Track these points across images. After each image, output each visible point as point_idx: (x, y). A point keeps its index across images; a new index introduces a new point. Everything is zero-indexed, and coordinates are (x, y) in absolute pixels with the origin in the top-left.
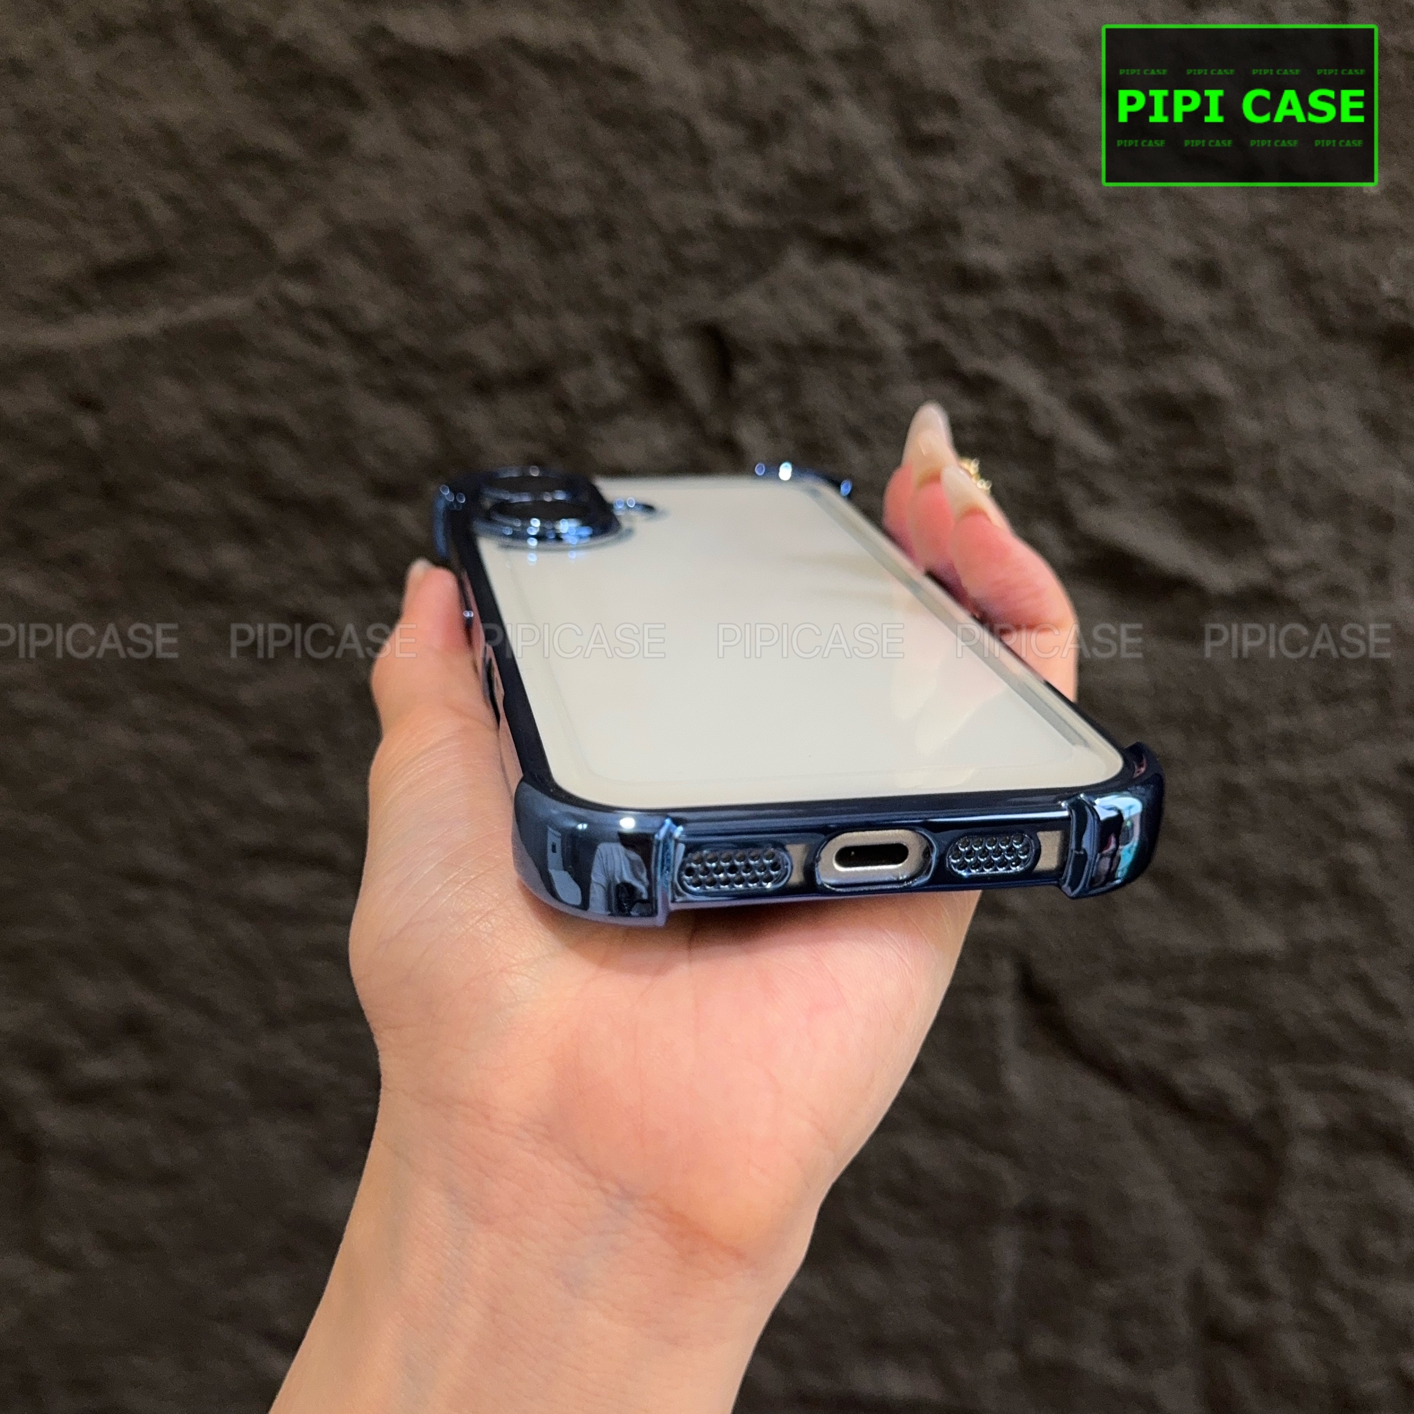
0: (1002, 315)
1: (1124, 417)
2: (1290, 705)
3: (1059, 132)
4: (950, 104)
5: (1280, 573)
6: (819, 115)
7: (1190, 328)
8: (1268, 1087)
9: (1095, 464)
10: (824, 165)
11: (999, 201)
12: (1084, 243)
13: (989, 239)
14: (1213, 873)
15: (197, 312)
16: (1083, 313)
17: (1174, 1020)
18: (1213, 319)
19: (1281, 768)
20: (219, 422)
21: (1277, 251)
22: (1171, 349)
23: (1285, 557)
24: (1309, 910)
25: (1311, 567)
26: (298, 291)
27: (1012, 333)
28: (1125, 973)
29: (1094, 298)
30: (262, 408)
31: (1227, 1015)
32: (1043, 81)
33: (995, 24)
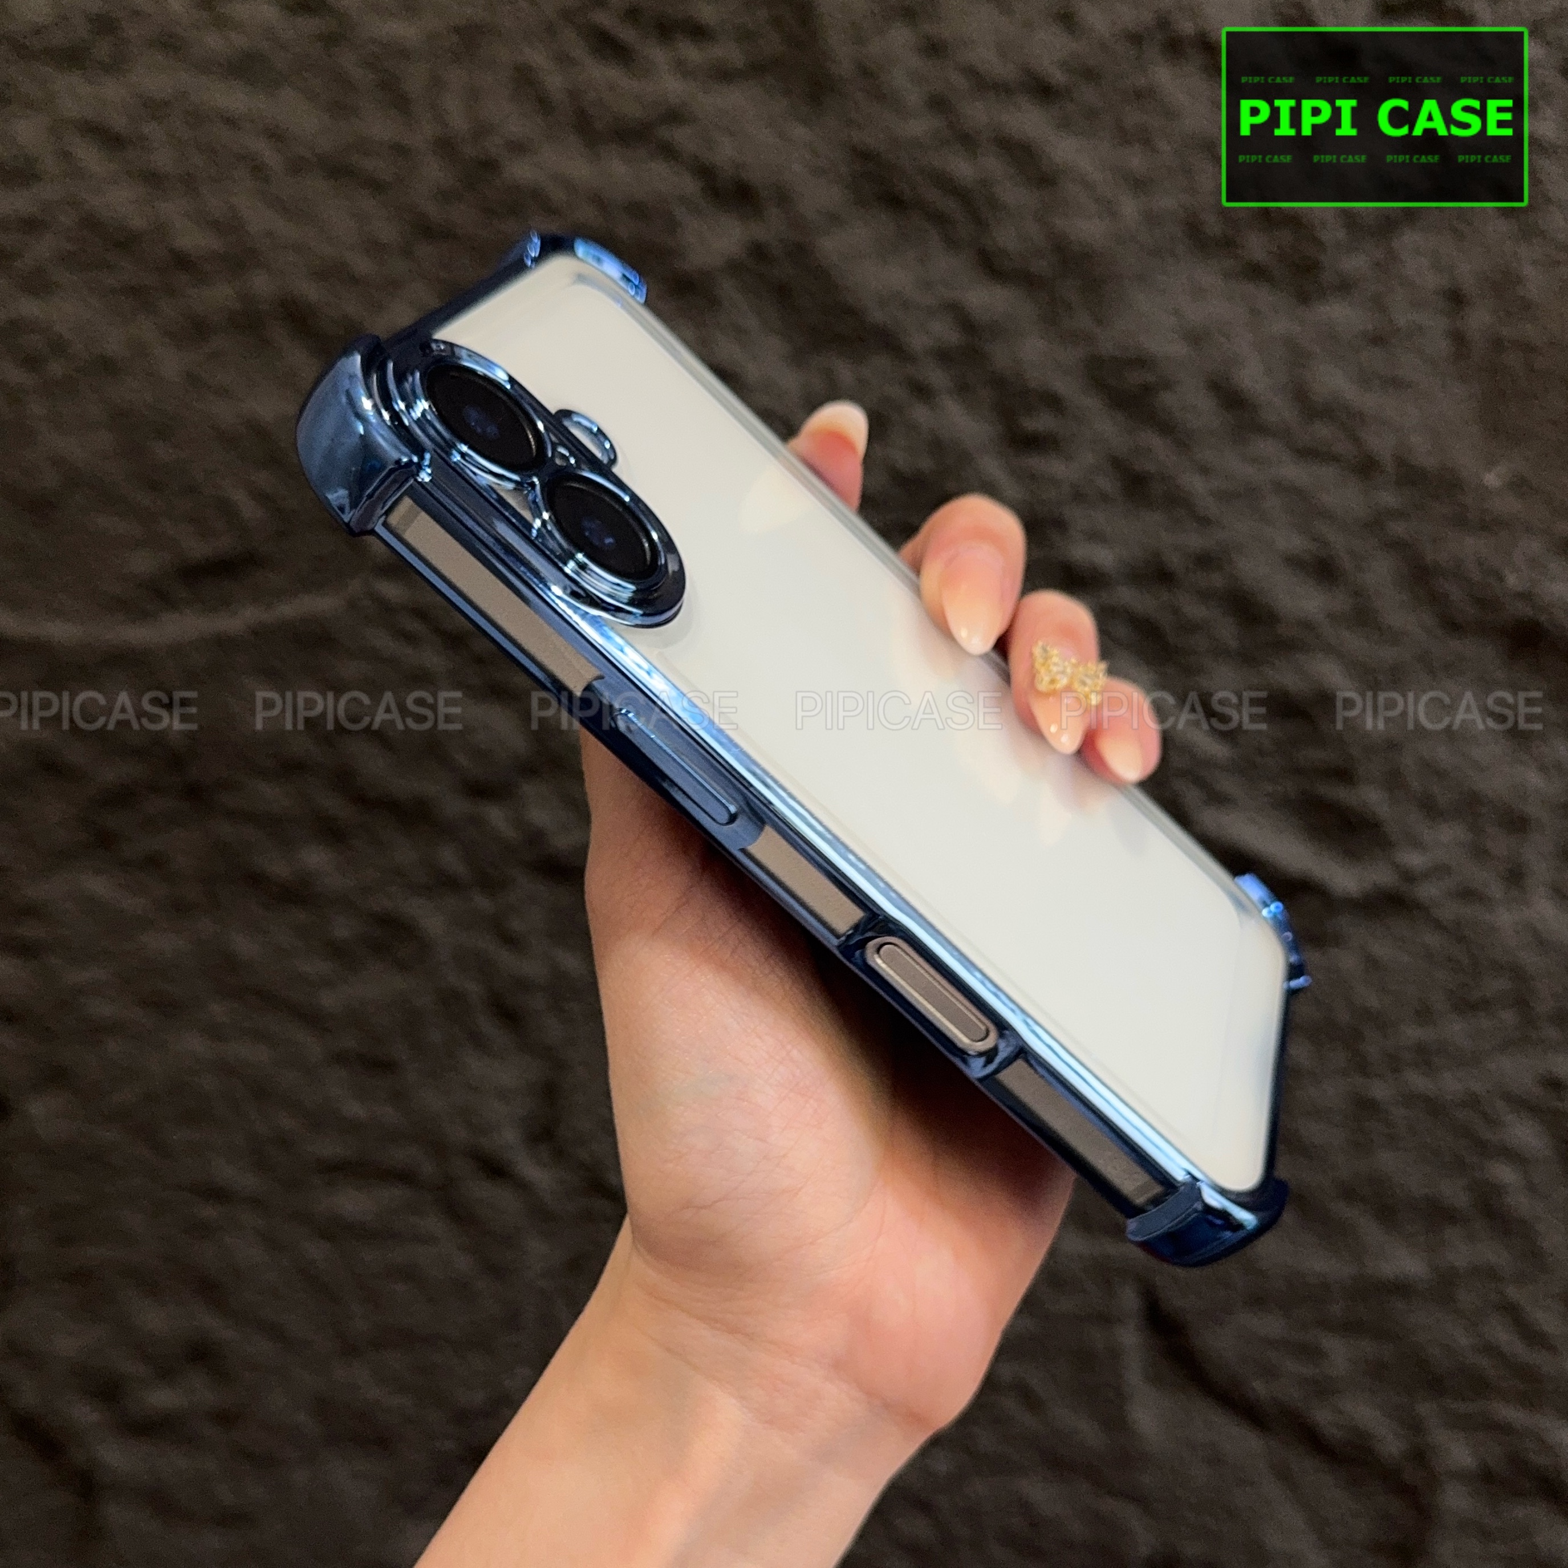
2: (1424, 1015)
3: (1166, 427)
4: (1054, 402)
5: (1408, 876)
6: (920, 414)
7: (1307, 625)
8: (1415, 1427)
9: (1209, 763)
10: (926, 464)
11: (1104, 498)
12: (1195, 541)
13: (1095, 536)
14: (1349, 1193)
15: (288, 610)
16: (1195, 610)
17: (1312, 1353)
18: (1331, 616)
19: (1417, 1081)
21: (1396, 546)
22: (1286, 646)
23: (1414, 860)
24: (1452, 1233)
25: (1441, 870)
26: (391, 590)
28: (1258, 1301)
29: (1205, 596)
31: (1368, 1347)
32: (1150, 378)
33: (1099, 322)
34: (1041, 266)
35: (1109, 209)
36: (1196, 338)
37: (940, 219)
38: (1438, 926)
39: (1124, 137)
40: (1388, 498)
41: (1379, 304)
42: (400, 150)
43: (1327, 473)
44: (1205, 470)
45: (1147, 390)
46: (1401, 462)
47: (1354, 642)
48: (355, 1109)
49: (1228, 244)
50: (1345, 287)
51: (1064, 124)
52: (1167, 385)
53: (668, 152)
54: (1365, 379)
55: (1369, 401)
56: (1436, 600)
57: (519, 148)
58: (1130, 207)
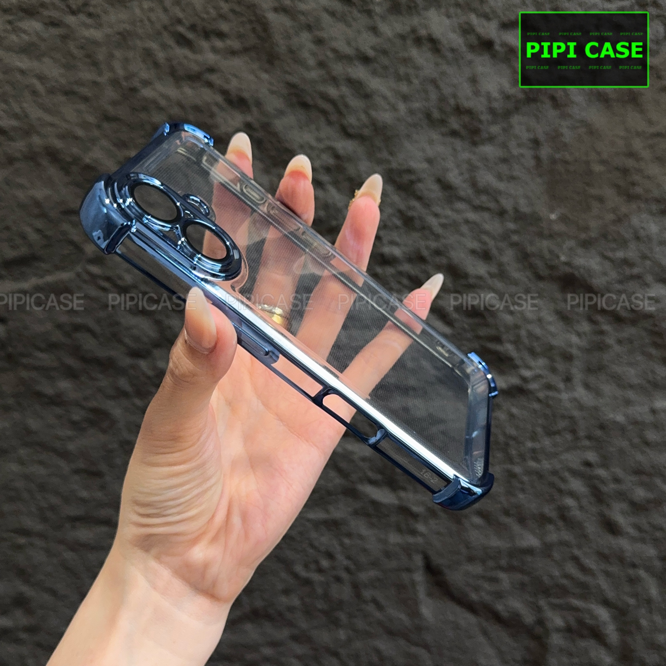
0: (401, 273)
1: (455, 316)
2: (534, 437)
3: (419, 198)
5: (525, 379)
7: (480, 278)
8: (538, 610)
11: (397, 227)
12: (433, 245)
13: (393, 243)
14: (507, 513)
15: (49, 279)
17: (494, 580)
18: (489, 274)
19: (532, 464)
20: (59, 326)
21: (514, 245)
22: (471, 287)
23: (527, 373)
24: (550, 528)
25: (537, 377)
26: (95, 269)
27: (405, 281)
28: (471, 559)
30: (79, 320)
31: (518, 577)
32: (413, 177)
33: (391, 154)
34: (366, 132)
35: (394, 108)
36: (430, 161)
37: (324, 112)
38: (539, 400)
39: (399, 78)
40: (511, 226)
41: (504, 146)
42: (95, 83)
43: (486, 215)
44: (436, 215)
45: (412, 182)
46: (516, 210)
47: (499, 285)
48: (84, 494)
49: (443, 122)
50: (491, 139)
51: (374, 73)
52: (420, 180)
53: (210, 85)
54: (500, 177)
55: (501, 186)
56: (532, 267)
57: (146, 83)
58: (402, 107)
